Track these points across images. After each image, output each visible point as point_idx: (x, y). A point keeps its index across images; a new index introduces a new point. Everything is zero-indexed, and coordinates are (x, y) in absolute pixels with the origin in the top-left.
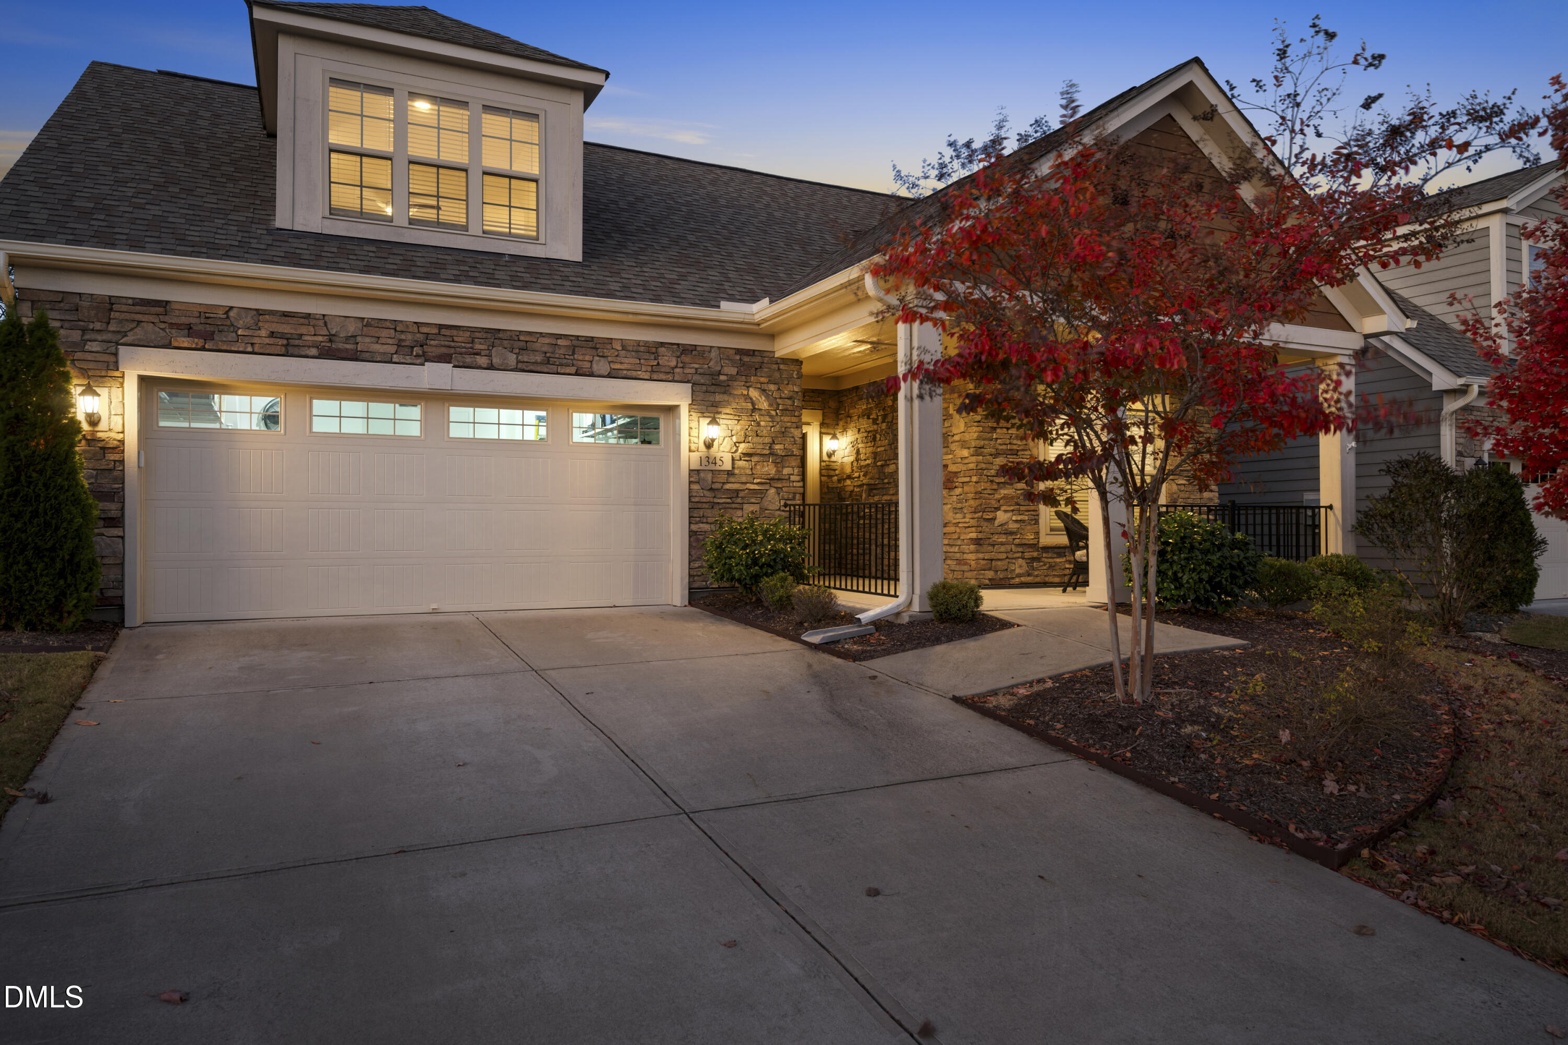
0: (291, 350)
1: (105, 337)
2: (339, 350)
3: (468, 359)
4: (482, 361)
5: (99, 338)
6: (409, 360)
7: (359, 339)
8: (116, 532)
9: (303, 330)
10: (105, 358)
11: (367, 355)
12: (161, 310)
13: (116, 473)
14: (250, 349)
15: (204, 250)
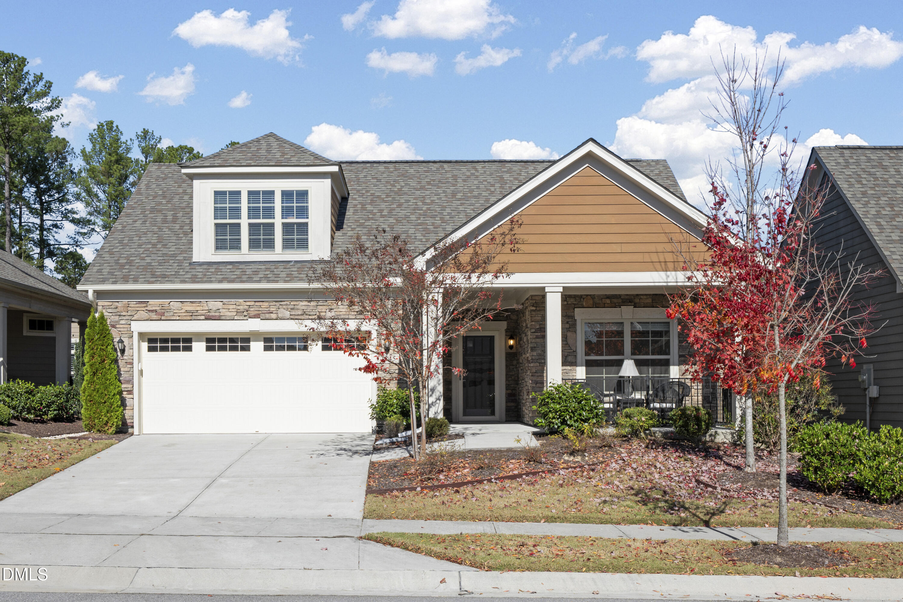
0: (194, 317)
1: (127, 317)
2: (213, 316)
3: (267, 316)
4: (274, 316)
5: (124, 318)
6: (241, 318)
7: (221, 310)
8: (131, 396)
9: (198, 308)
10: (127, 326)
11: (223, 318)
12: (145, 305)
13: (130, 373)
14: (178, 318)
15: (160, 279)
